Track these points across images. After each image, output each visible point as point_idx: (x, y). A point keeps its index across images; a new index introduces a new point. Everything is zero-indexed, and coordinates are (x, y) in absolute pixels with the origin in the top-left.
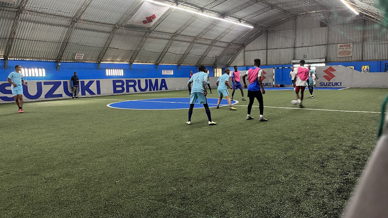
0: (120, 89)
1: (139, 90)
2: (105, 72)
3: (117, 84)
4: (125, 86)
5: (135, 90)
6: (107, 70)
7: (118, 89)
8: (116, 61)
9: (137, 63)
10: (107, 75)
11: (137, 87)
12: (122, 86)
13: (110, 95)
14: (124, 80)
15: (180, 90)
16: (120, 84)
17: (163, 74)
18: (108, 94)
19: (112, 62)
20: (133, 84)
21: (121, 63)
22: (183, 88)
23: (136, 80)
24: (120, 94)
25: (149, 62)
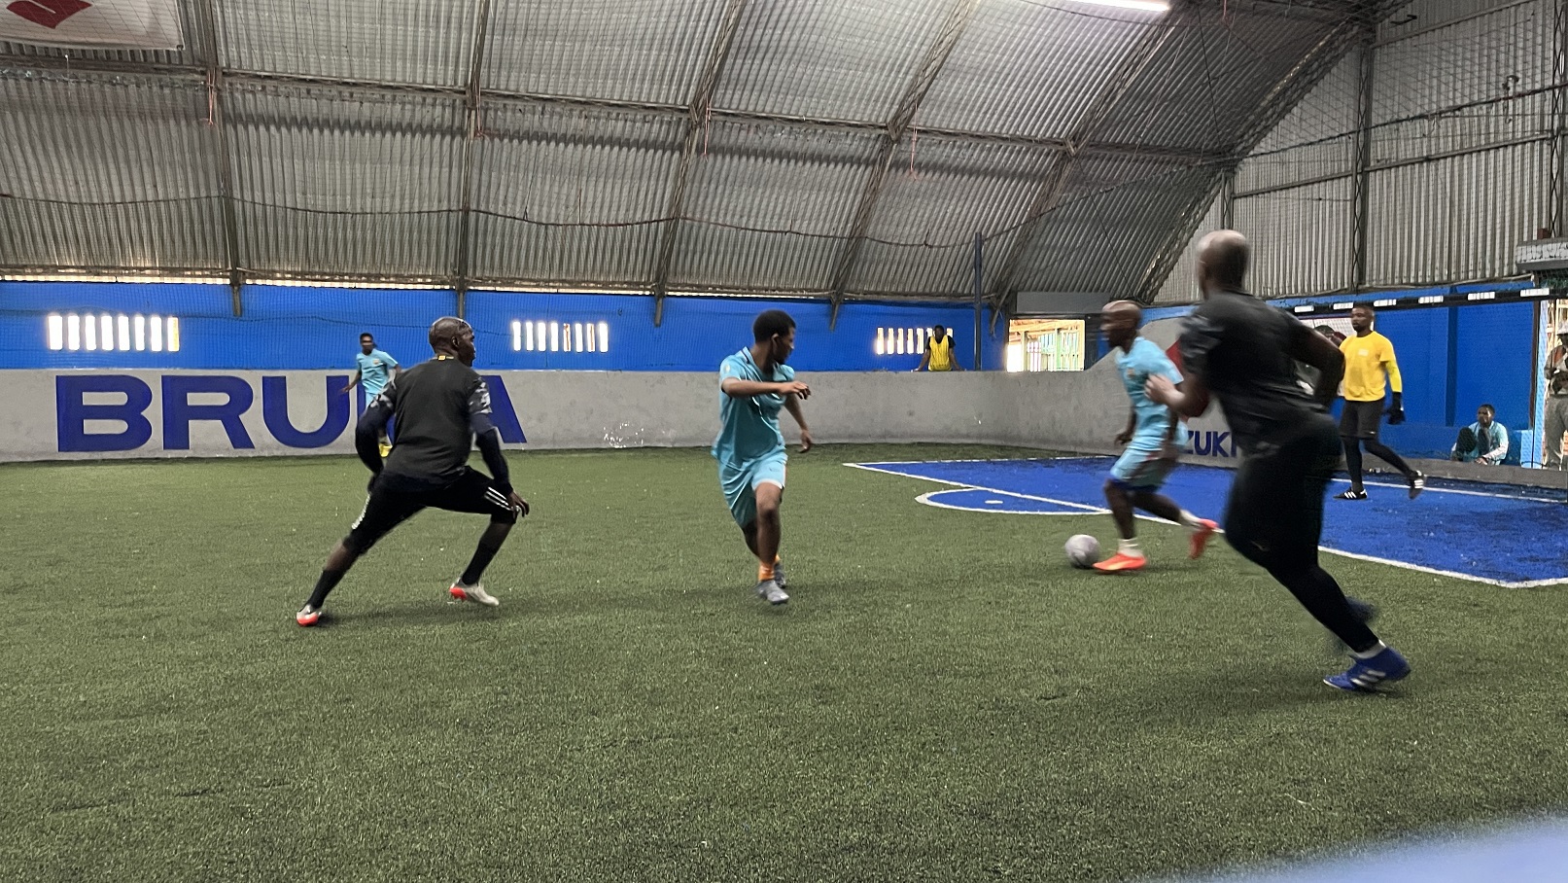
0: (119, 427)
1: (268, 438)
2: (41, 333)
3: (90, 399)
4: (154, 413)
5: (240, 438)
6: (54, 322)
7: (91, 427)
8: (123, 268)
9: (298, 284)
10: (55, 343)
11: (253, 419)
12: (132, 412)
13: (29, 459)
14: (153, 378)
15: (642, 444)
16: (119, 398)
17: (517, 347)
18: (20, 454)
19: (89, 273)
20: (222, 399)
21: (167, 280)
22: (671, 434)
23: (254, 379)
24: (108, 455)
25: (402, 276)
